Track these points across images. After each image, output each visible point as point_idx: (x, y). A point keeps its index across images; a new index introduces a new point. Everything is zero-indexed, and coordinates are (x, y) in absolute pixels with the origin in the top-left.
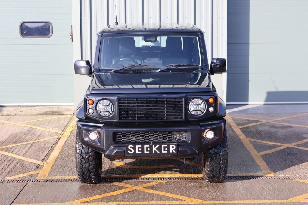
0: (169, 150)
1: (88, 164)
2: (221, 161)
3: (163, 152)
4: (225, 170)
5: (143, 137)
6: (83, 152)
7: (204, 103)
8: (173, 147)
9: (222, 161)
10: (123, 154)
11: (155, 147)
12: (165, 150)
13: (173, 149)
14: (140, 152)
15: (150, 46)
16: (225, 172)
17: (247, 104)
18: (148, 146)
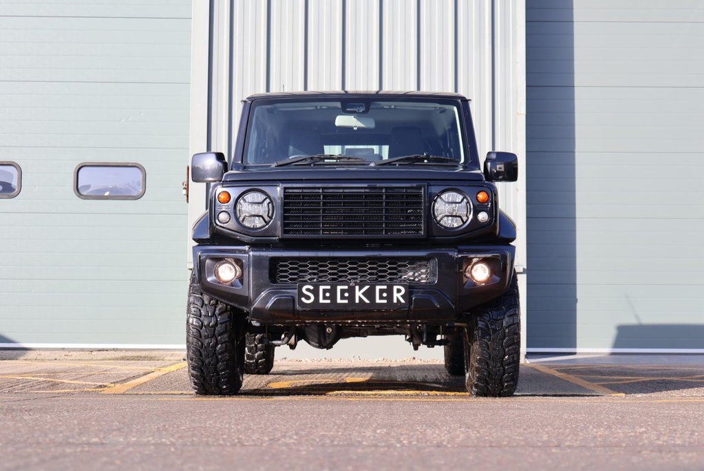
0: (390, 297)
1: (214, 341)
2: (504, 338)
3: (378, 301)
4: (515, 359)
5: (336, 277)
6: (203, 313)
7: (468, 202)
8: (399, 291)
9: (507, 338)
10: (291, 306)
11: (360, 290)
12: (381, 297)
13: (399, 295)
14: (329, 301)
15: (355, 129)
16: (513, 365)
17: (575, 354)
18: (346, 287)
